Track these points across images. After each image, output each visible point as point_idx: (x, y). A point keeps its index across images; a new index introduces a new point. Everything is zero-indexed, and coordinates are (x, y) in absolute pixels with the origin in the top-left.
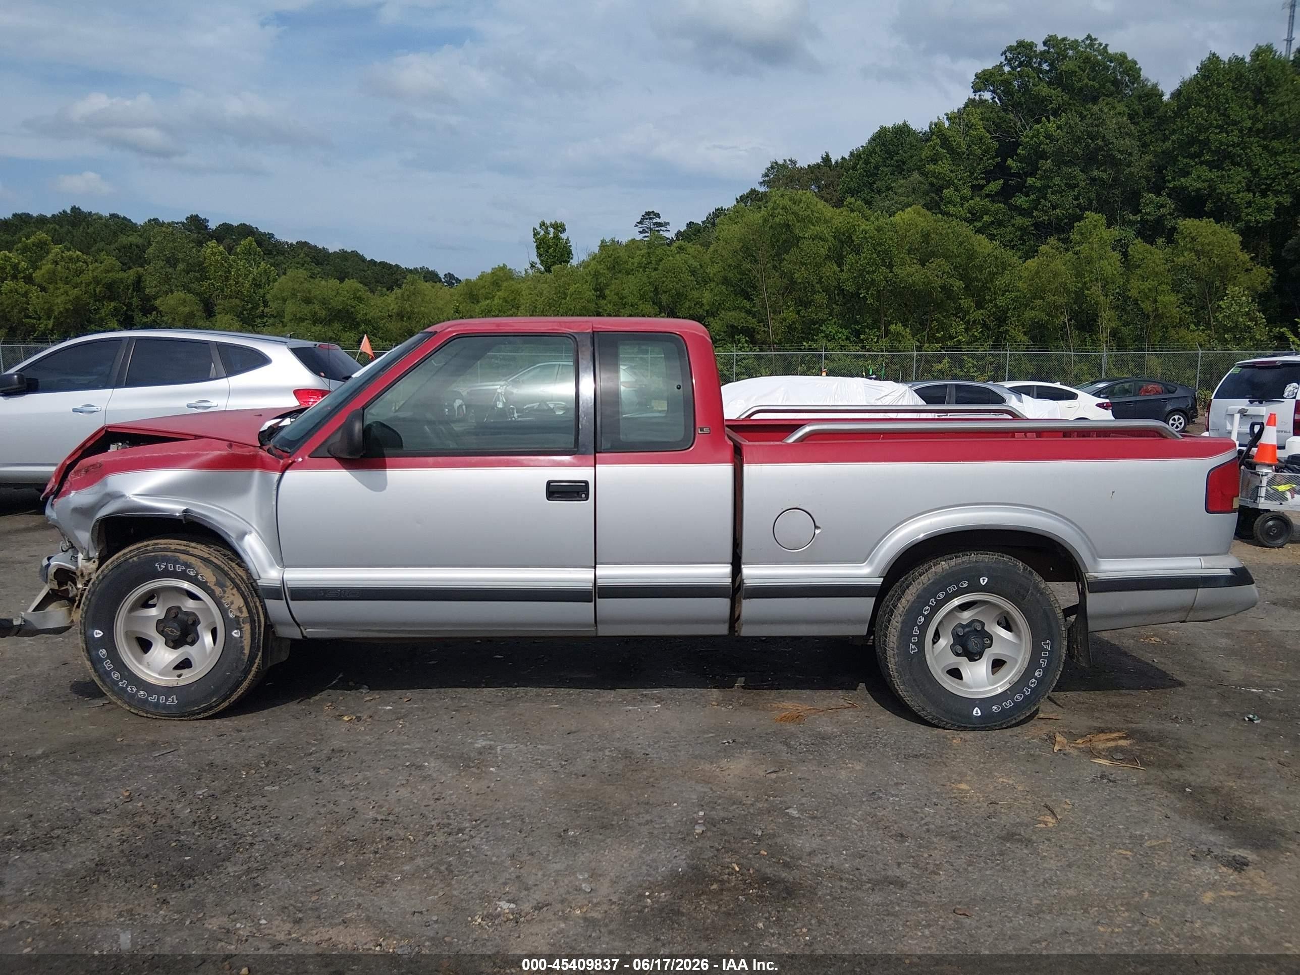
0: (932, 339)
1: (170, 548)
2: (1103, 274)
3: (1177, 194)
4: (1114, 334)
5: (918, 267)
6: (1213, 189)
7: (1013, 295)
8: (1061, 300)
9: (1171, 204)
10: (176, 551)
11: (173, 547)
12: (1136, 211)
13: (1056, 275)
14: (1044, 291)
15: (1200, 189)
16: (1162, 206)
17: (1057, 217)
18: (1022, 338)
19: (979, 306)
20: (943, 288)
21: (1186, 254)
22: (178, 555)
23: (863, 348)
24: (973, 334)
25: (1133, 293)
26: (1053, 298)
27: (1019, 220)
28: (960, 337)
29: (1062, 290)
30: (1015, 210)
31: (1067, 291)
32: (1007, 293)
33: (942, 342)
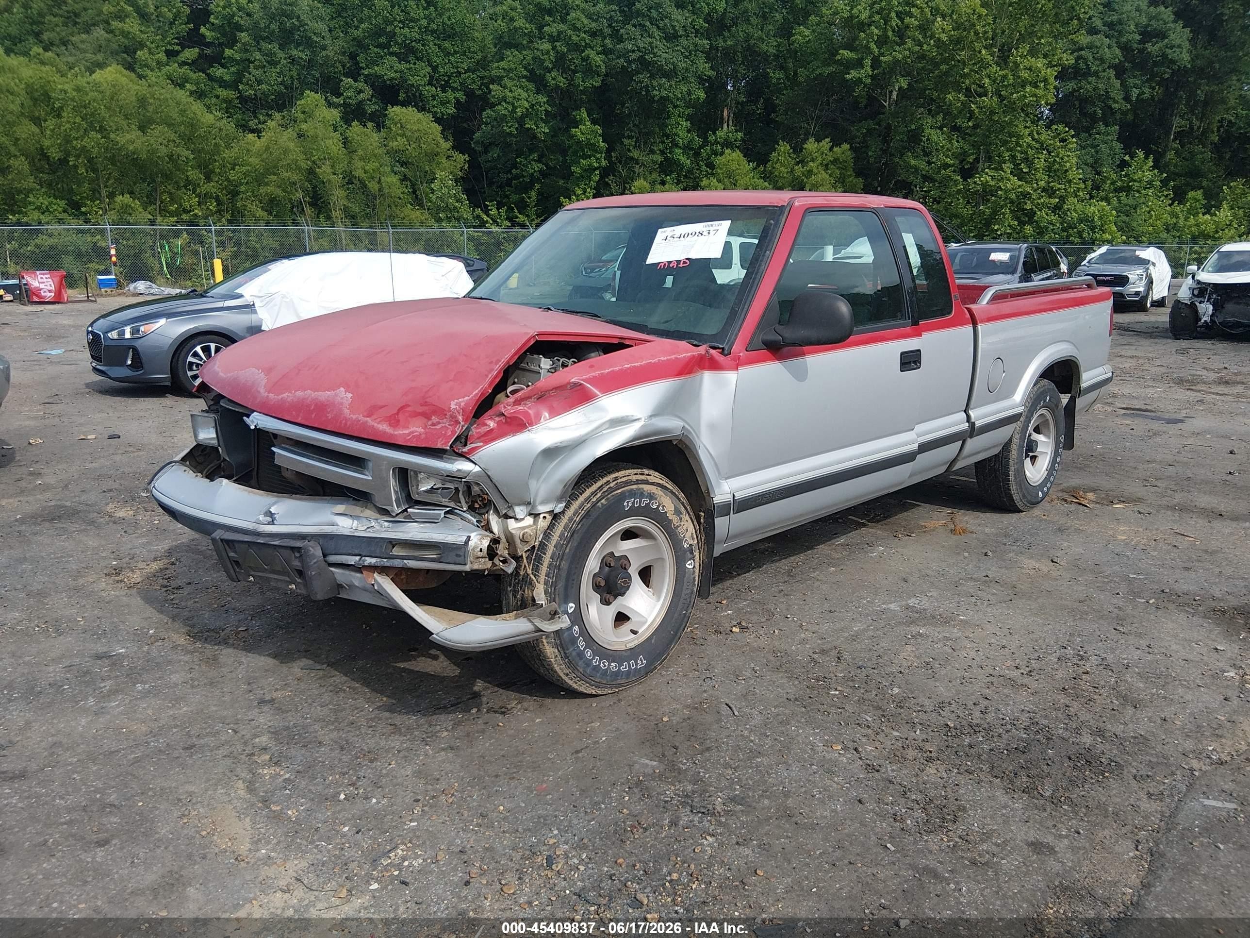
0: (164, 211)
1: (632, 481)
2: (330, 154)
3: (374, 82)
4: (346, 209)
5: (140, 133)
6: (403, 80)
7: (244, 169)
8: (295, 177)
9: (369, 91)
10: (638, 482)
11: (634, 478)
12: (339, 95)
13: (286, 151)
14: (275, 167)
15: (393, 78)
16: (360, 92)
17: (263, 93)
18: (260, 213)
19: (208, 178)
20: (170, 157)
21: (399, 138)
22: (641, 486)
23: (87, 221)
24: (208, 208)
25: (359, 173)
26: (286, 174)
27: (223, 93)
28: (196, 211)
29: (294, 167)
30: (216, 81)
31: (299, 168)
32: (237, 167)
33: (177, 216)
